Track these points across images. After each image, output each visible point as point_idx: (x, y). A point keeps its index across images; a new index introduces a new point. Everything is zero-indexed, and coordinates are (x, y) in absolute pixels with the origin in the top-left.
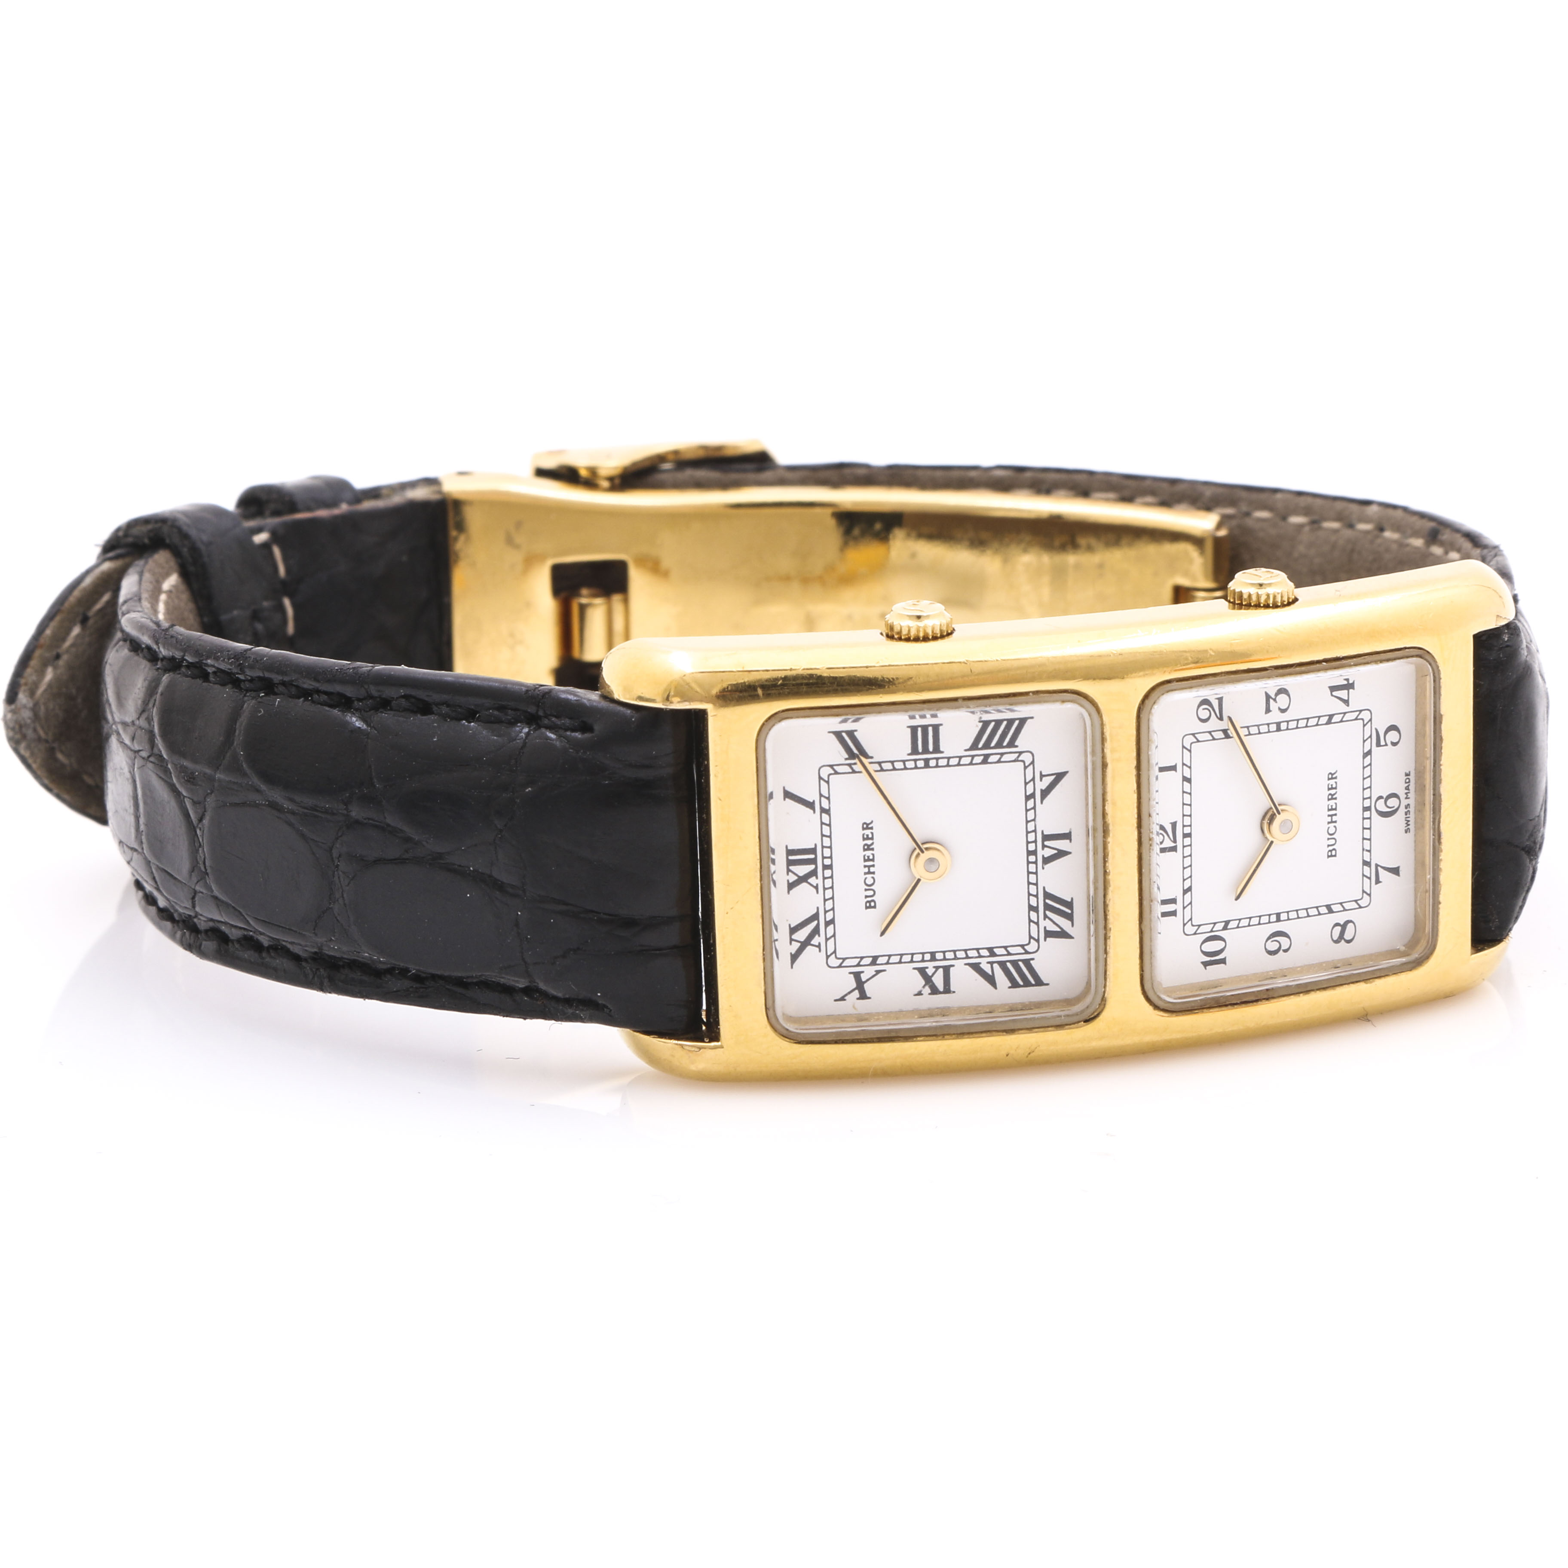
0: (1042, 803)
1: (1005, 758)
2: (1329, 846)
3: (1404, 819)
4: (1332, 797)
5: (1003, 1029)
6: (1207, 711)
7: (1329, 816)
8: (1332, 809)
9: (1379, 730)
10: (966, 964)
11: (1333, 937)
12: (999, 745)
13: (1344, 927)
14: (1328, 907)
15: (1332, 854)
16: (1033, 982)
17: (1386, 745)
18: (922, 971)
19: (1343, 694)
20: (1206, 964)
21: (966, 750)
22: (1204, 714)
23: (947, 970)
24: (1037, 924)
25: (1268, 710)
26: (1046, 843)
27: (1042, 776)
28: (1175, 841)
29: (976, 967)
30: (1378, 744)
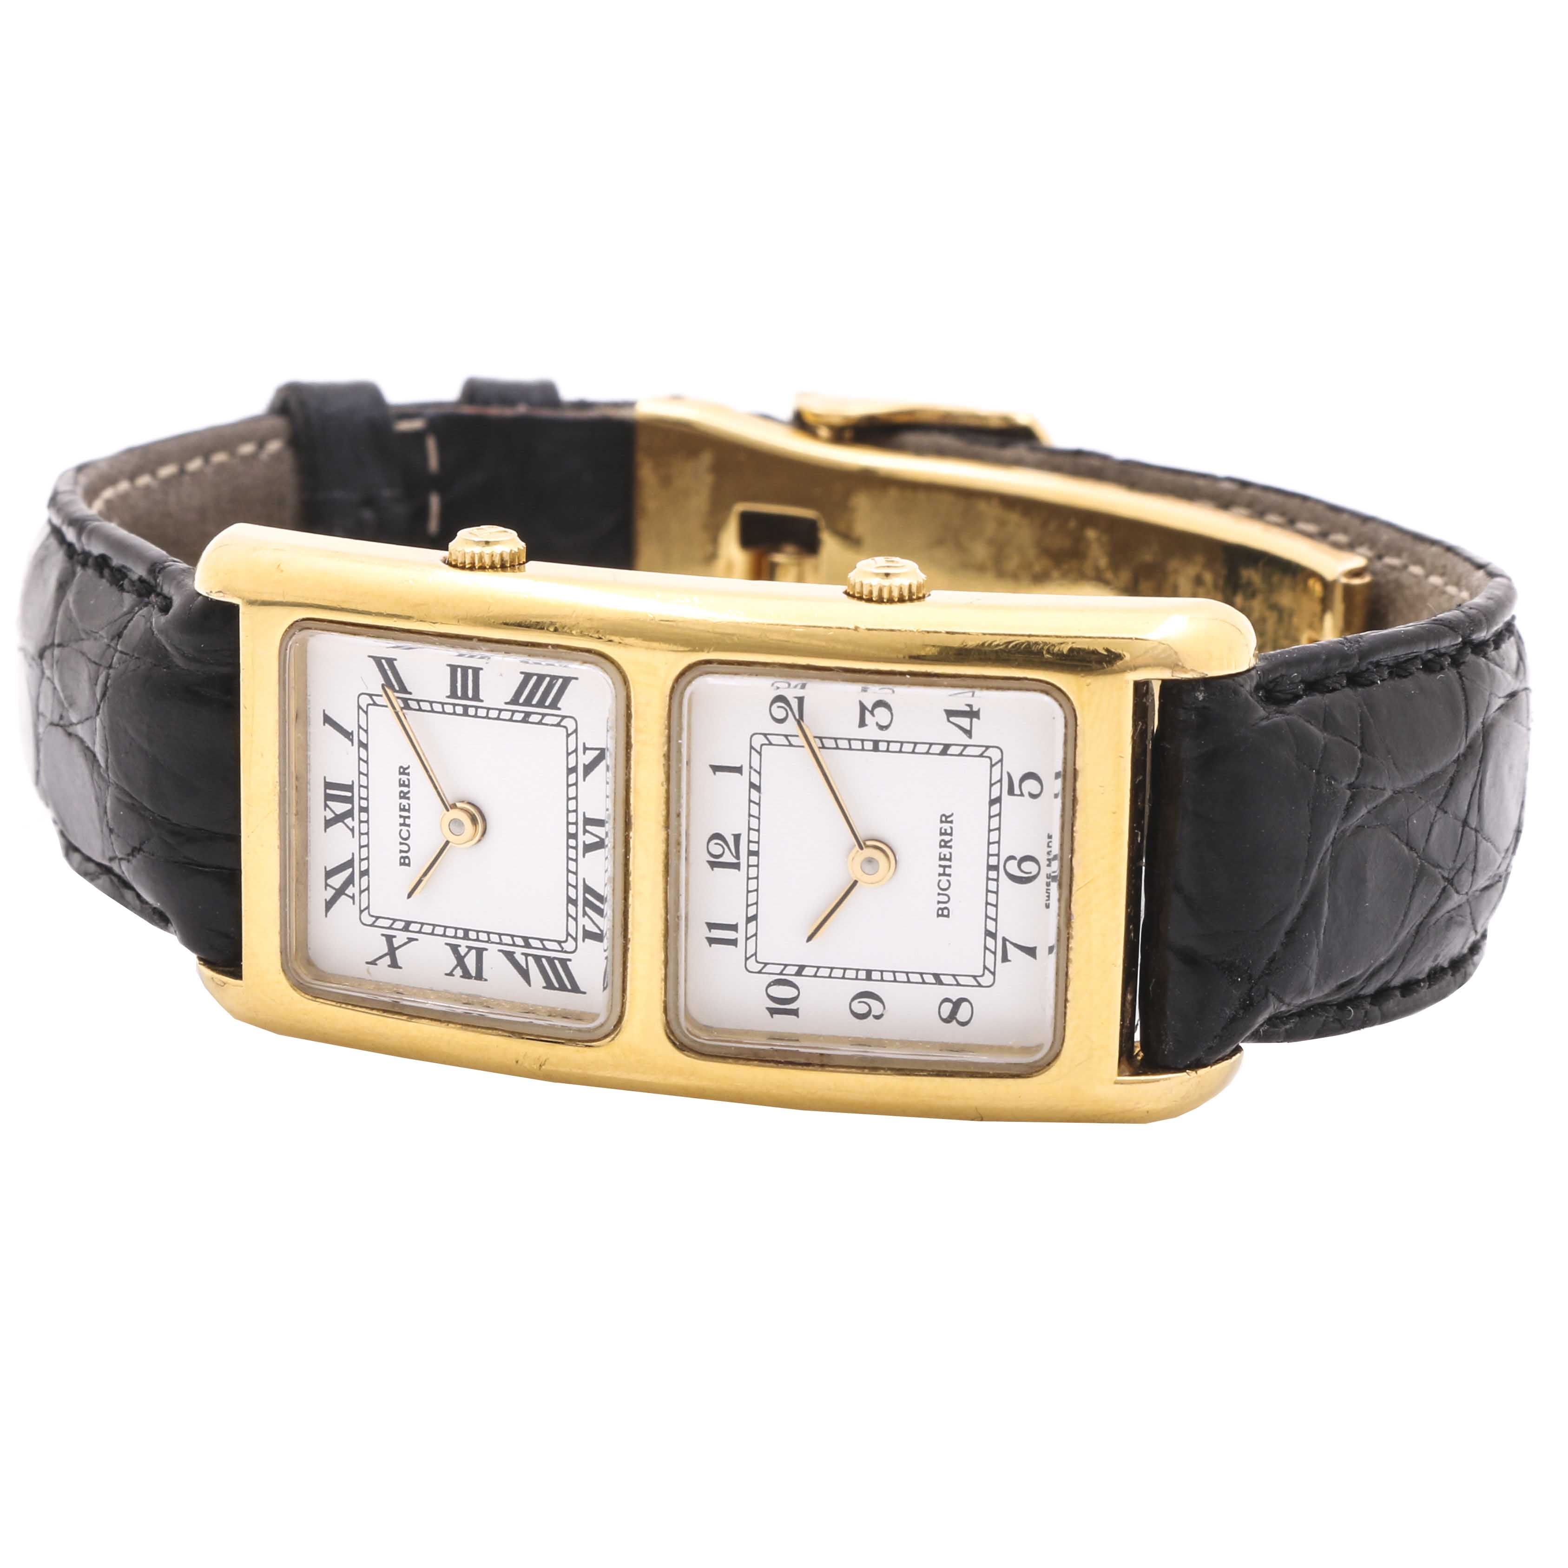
0: (584, 780)
1: (547, 720)
2: (939, 902)
3: (1045, 891)
4: (945, 844)
5: (512, 1030)
6: (782, 710)
7: (940, 866)
8: (945, 859)
9: (1012, 775)
10: (500, 951)
11: (942, 1014)
12: (541, 704)
13: (957, 1004)
14: (937, 976)
15: (943, 913)
16: (569, 987)
17: (1022, 795)
18: (455, 948)
19: (964, 722)
20: (772, 1012)
21: (506, 703)
22: (780, 714)
23: (480, 952)
24: (576, 919)
25: (862, 723)
26: (588, 828)
27: (585, 749)
28: (737, 857)
29: (510, 956)
30: (1011, 792)
